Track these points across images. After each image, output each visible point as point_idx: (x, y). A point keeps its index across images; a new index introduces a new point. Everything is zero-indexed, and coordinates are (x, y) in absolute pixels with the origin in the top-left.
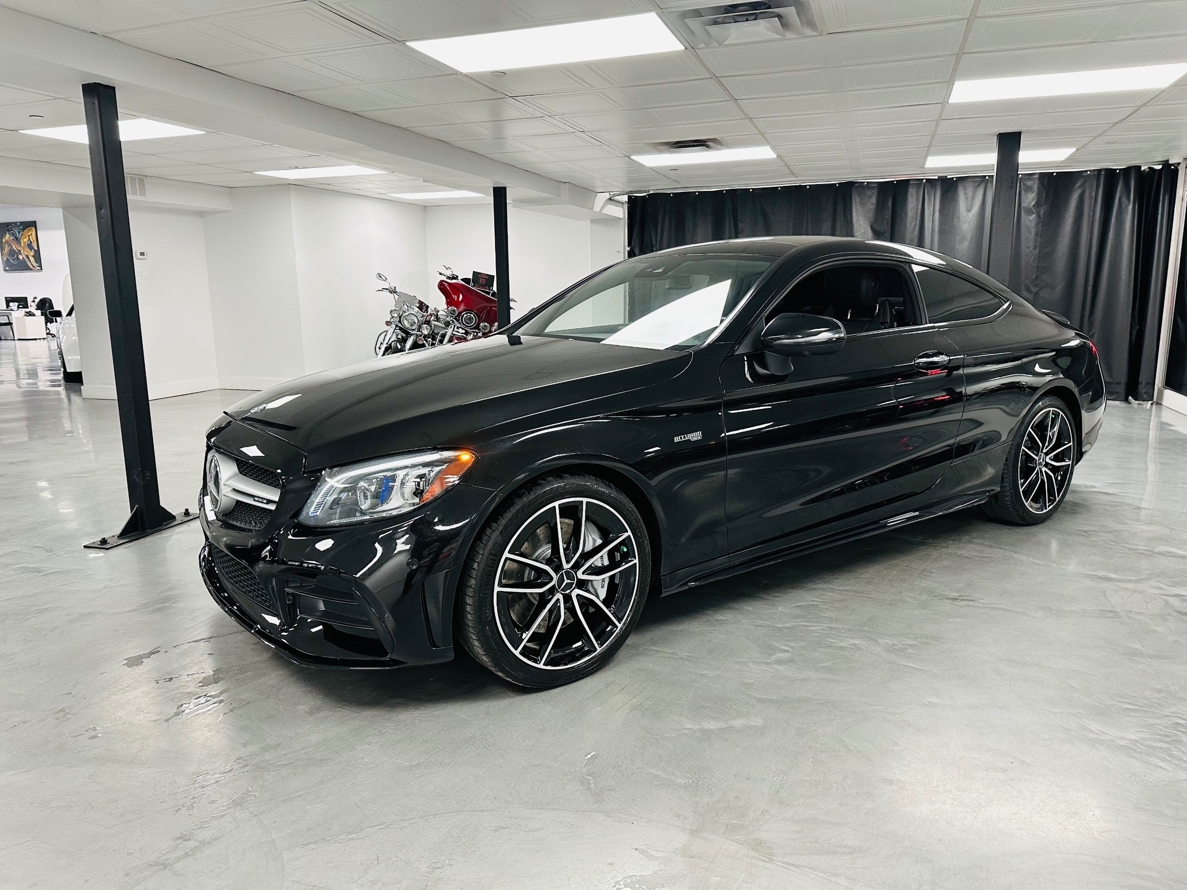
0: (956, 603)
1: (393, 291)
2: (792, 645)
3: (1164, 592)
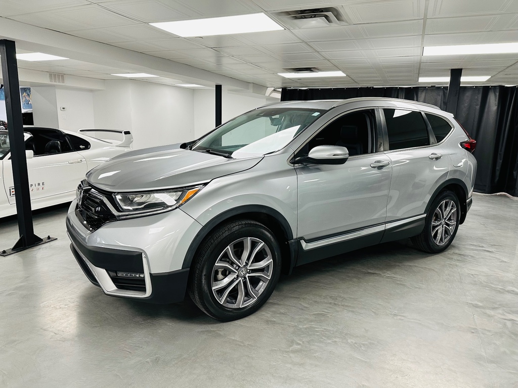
0: (395, 318)
2: (304, 340)
3: (505, 318)
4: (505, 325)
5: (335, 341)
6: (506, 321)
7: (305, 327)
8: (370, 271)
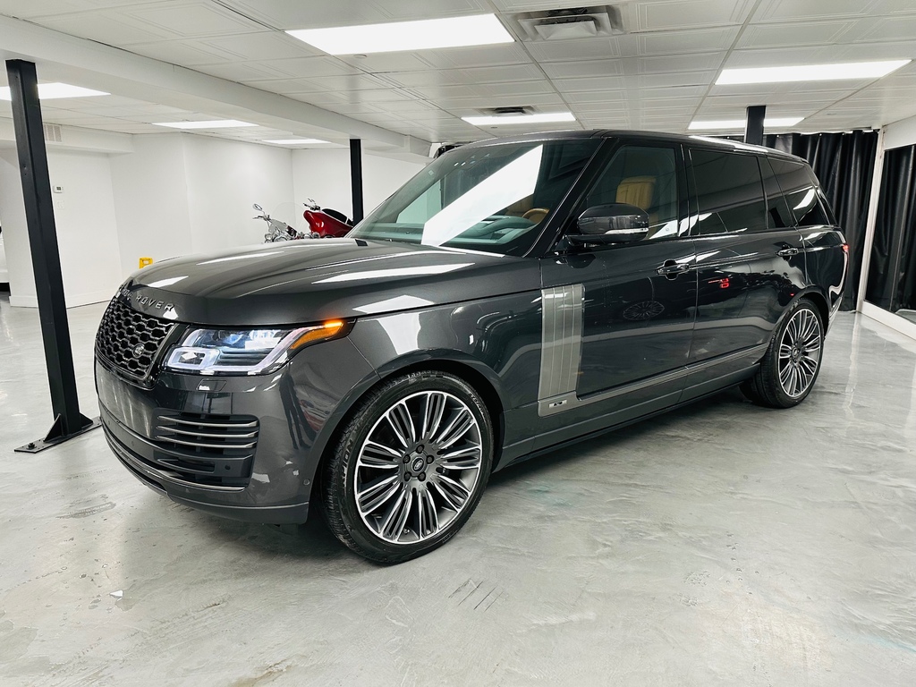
0: (735, 497)
1: (268, 219)
2: (611, 539)
3: (890, 484)
4: (894, 493)
5: (660, 538)
6: (893, 488)
7: (605, 520)
8: (668, 434)
